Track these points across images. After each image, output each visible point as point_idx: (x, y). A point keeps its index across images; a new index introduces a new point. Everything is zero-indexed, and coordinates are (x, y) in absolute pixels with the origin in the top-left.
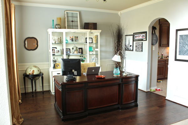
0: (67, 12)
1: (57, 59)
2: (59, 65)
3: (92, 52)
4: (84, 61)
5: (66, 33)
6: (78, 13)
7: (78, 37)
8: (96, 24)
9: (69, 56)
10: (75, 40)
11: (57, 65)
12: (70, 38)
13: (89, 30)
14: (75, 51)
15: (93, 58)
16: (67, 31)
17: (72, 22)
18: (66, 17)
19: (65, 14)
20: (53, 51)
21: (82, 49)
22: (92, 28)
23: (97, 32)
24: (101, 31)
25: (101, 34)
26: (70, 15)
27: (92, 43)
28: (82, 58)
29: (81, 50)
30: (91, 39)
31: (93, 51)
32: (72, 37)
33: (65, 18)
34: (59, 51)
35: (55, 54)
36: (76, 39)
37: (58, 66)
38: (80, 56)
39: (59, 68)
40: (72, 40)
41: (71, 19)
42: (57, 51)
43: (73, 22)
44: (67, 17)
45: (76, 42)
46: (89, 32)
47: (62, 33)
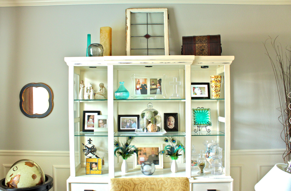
0: (133, 11)
1: (102, 144)
2: (96, 164)
3: (208, 127)
4: (177, 155)
6: (165, 11)
7: (160, 80)
8: (218, 37)
9: (131, 138)
10: (151, 89)
11: (91, 163)
12: (138, 83)
13: (193, 57)
14: (150, 122)
15: (208, 146)
16: (117, 63)
17: (145, 39)
18: (129, 25)
19: (126, 18)
20: (91, 120)
21: (175, 115)
22: (206, 50)
23: (221, 64)
24: (232, 58)
25: (233, 68)
26: (140, 19)
27: (209, 98)
28: (174, 145)
29: (172, 119)
30: (206, 86)
31: (210, 124)
32: (141, 82)
33: (126, 28)
34: (105, 121)
35: (92, 131)
36: (154, 87)
37: (94, 165)
38: (167, 141)
39: (97, 172)
40: (144, 90)
41: (142, 31)
42: (101, 122)
43: (150, 39)
44: (131, 24)
45: (156, 96)
46: (192, 62)
47: (106, 68)
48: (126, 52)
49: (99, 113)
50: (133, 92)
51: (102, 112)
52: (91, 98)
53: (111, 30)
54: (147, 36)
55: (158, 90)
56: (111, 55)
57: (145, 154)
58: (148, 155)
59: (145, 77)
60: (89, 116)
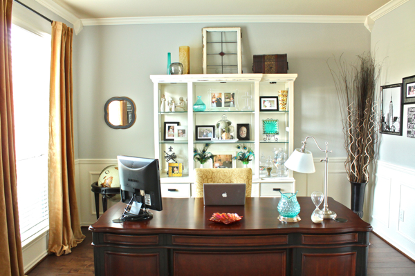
0: (209, 30)
1: (181, 152)
2: (177, 168)
3: (276, 136)
4: (248, 160)
5: (195, 85)
6: (238, 30)
7: (234, 94)
8: (285, 56)
9: (207, 145)
10: (225, 103)
11: (173, 168)
12: (213, 97)
13: (260, 75)
14: (224, 132)
15: (276, 153)
16: (196, 81)
17: (220, 56)
18: (205, 43)
19: (203, 37)
20: (171, 130)
21: (247, 126)
22: (274, 68)
23: (287, 81)
24: (295, 76)
25: (296, 84)
26: (216, 38)
27: (277, 110)
28: (245, 151)
29: (244, 129)
30: (275, 99)
31: (277, 134)
32: (217, 96)
33: (203, 47)
34: (184, 132)
35: (173, 140)
36: (228, 100)
37: (175, 169)
38: (239, 147)
39: (178, 175)
40: (219, 103)
41: (217, 48)
42: (180, 131)
43: (224, 56)
44: (207, 43)
45: (229, 109)
46: (260, 79)
47: (186, 84)
48: (202, 69)
49: (178, 124)
50: (209, 105)
51: (181, 123)
52: (173, 110)
53: (189, 48)
54: (222, 54)
55: (232, 103)
56: (189, 73)
57: (220, 160)
58: (222, 162)
59: (220, 92)
60: (169, 127)
